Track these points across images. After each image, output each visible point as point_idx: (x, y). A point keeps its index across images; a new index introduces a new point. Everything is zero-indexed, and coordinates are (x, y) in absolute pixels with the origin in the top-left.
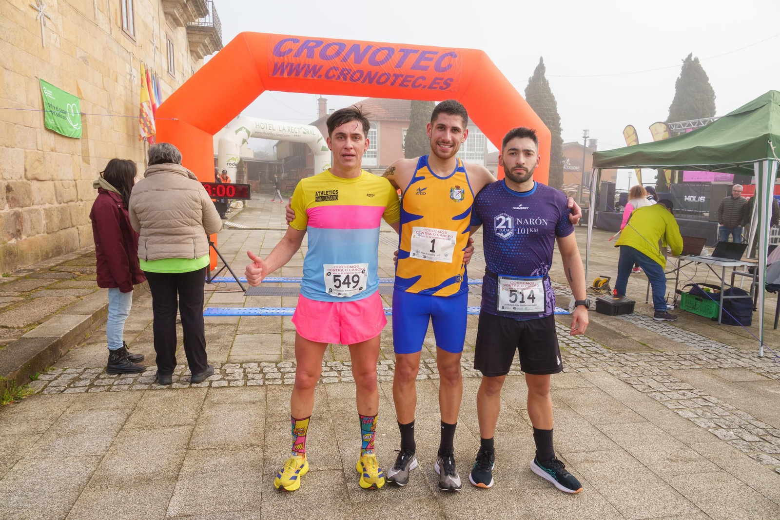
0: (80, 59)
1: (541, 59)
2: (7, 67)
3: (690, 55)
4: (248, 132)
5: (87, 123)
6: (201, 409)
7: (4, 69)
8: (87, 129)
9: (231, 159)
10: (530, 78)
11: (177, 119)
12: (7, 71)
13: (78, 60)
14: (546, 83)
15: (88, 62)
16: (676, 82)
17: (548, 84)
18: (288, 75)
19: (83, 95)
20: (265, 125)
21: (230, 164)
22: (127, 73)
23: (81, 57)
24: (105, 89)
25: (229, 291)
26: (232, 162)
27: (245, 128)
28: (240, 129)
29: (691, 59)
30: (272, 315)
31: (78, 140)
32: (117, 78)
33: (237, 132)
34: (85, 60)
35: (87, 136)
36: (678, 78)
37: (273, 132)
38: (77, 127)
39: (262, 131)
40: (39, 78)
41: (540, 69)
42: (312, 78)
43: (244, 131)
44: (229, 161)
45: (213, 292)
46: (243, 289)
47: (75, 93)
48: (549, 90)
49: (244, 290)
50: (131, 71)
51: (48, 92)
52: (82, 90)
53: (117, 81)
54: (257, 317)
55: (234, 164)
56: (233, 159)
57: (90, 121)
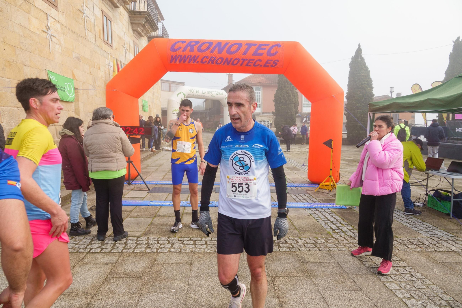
0: (75, 58)
1: (359, 45)
2: (26, 65)
3: (459, 38)
4: (184, 95)
5: (79, 93)
6: (74, 267)
7: (24, 66)
8: (78, 96)
9: (174, 111)
10: (352, 57)
11: (116, 90)
12: (26, 67)
13: (74, 59)
14: (363, 59)
15: (80, 60)
16: (449, 56)
17: (364, 60)
18: (179, 62)
19: (76, 78)
20: (194, 91)
21: (174, 113)
22: (107, 65)
23: (76, 57)
24: (91, 74)
25: (141, 189)
26: (175, 112)
27: (182, 93)
28: (180, 93)
29: (459, 41)
30: (156, 206)
31: (72, 103)
32: (99, 68)
33: (178, 95)
34: (78, 59)
35: (79, 100)
36: (451, 52)
37: (199, 94)
38: (72, 95)
39: (192, 94)
40: (47, 69)
41: (359, 51)
42: (193, 63)
43: (182, 94)
44: (173, 111)
45: (131, 190)
46: (148, 189)
47: (71, 77)
48: (365, 64)
49: (149, 190)
50: (109, 63)
51: (52, 77)
52: (75, 75)
53: (99, 69)
54: (146, 206)
55: (176, 113)
56: (175, 110)
57: (80, 92)
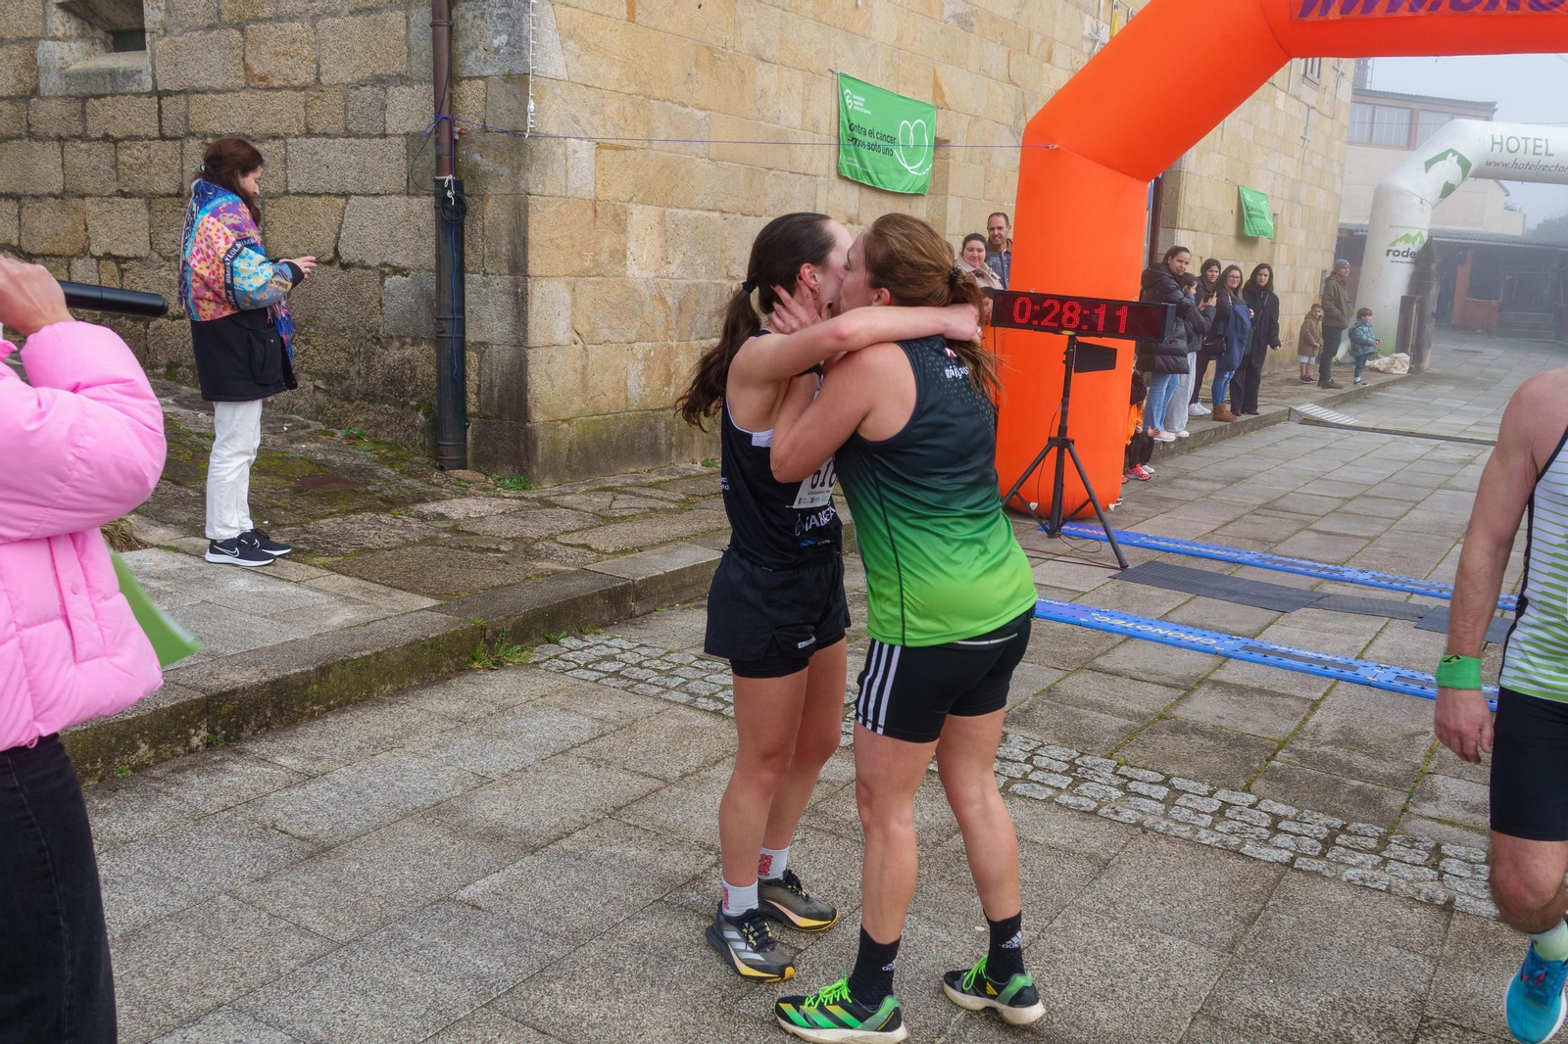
0: (952, 21)
2: (765, 57)
4: (1464, 164)
5: (951, 161)
7: (759, 62)
8: (948, 172)
9: (1401, 240)
11: (1056, 146)
12: (766, 65)
13: (946, 22)
15: (972, 25)
19: (948, 98)
20: (1523, 142)
21: (1397, 253)
22: (1085, 38)
23: (955, 16)
24: (1011, 82)
26: (1402, 247)
27: (1455, 153)
28: (1442, 157)
30: (1110, 630)
31: (920, 198)
32: (1050, 53)
33: (1429, 164)
34: (965, 21)
35: (947, 188)
37: (1545, 161)
38: (920, 170)
39: (1510, 159)
40: (839, 71)
43: (1452, 159)
44: (1394, 244)
46: (1120, 563)
47: (927, 97)
49: (1123, 567)
50: (1097, 33)
51: (853, 99)
52: (946, 89)
53: (1049, 61)
54: (1069, 626)
55: (1406, 254)
56: (1407, 238)
57: (958, 155)
